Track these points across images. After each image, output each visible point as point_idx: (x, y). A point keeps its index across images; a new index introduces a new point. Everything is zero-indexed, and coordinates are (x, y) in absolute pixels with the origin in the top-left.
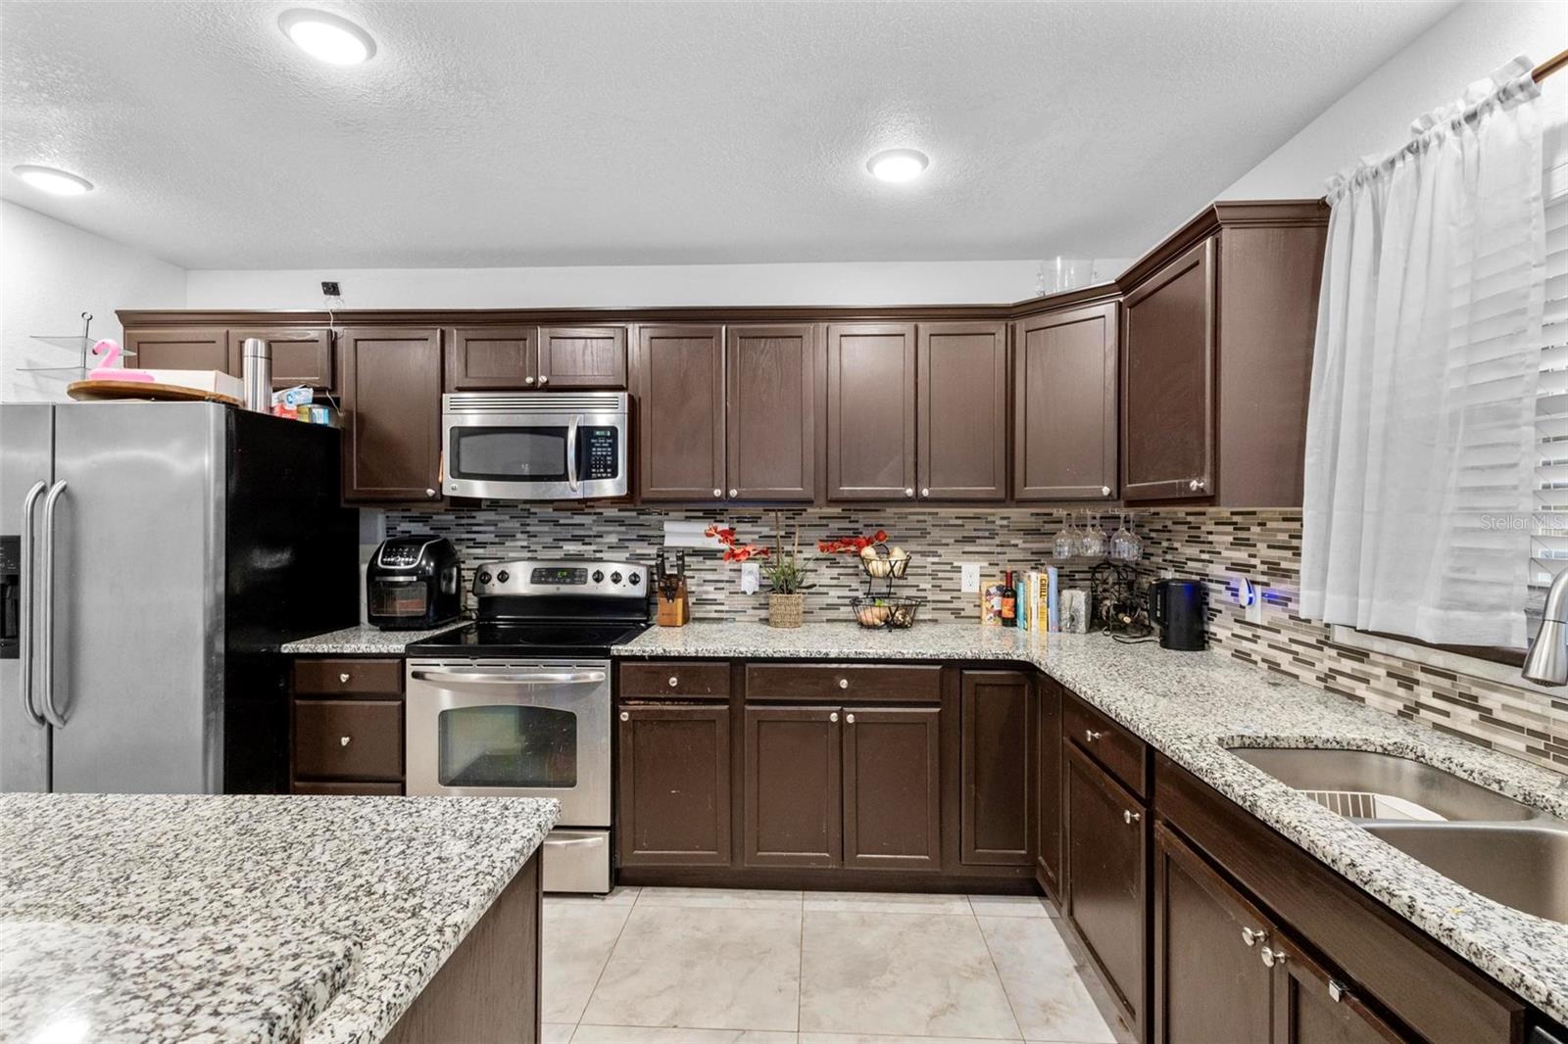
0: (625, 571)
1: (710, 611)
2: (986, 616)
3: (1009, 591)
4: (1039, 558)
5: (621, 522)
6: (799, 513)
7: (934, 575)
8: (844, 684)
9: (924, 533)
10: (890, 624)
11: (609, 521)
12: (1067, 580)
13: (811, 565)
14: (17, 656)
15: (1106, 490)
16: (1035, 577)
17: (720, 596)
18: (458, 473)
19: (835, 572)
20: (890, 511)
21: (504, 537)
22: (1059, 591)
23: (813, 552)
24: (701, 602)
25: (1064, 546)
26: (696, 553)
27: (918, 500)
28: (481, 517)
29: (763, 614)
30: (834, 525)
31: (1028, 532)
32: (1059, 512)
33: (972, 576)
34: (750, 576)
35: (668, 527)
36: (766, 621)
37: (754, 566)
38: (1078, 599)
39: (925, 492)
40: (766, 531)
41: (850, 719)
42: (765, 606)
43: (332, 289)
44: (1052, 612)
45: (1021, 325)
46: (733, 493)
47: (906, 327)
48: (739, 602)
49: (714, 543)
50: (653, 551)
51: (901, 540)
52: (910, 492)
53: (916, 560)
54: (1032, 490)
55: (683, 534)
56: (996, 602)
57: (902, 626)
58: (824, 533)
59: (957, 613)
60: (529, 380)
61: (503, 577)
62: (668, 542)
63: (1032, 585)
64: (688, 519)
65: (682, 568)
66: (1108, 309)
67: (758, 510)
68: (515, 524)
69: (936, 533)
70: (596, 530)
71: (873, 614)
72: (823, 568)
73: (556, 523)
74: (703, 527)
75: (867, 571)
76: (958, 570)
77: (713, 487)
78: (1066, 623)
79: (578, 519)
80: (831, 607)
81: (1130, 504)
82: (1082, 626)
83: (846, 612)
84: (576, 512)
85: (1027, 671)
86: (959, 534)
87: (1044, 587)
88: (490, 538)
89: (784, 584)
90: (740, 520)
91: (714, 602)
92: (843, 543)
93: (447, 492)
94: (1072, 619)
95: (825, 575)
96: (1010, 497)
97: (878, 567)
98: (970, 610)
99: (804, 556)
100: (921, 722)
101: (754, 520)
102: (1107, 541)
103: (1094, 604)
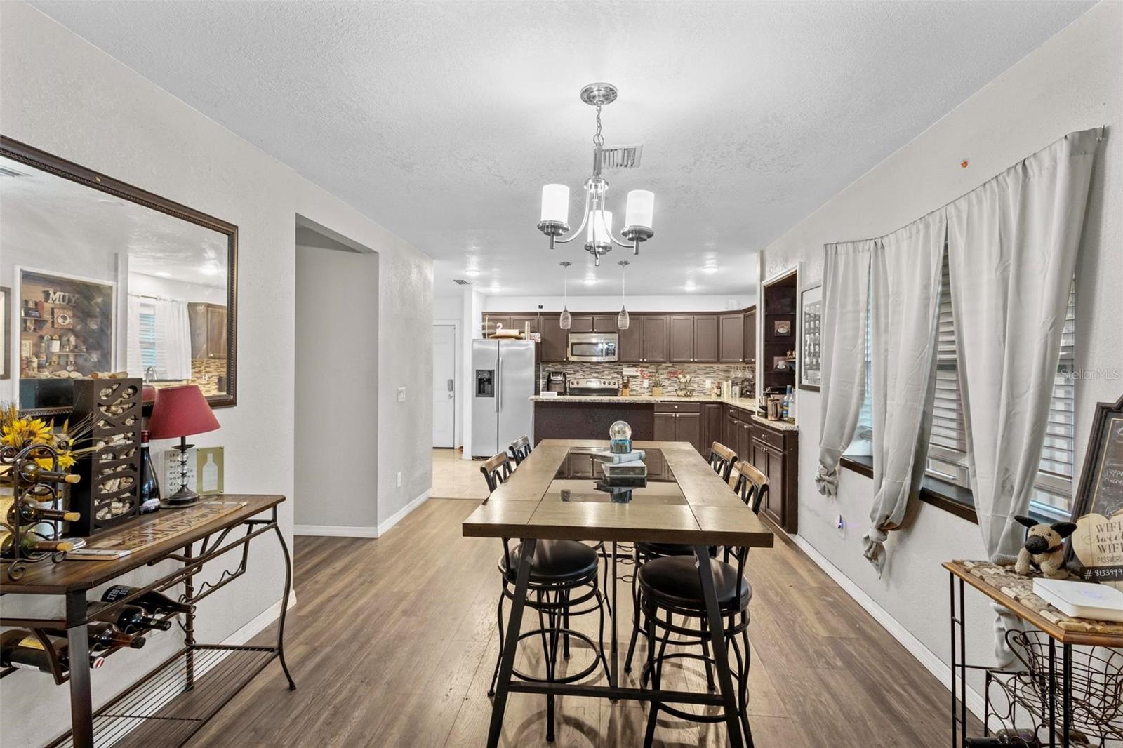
0: (612, 382)
1: (632, 393)
2: (713, 395)
3: (719, 387)
4: (727, 379)
5: (609, 368)
6: (660, 365)
7: (698, 383)
8: (676, 407)
9: (695, 371)
10: (686, 396)
11: (606, 368)
12: (733, 384)
13: (663, 380)
14: (493, 396)
15: (741, 360)
16: (725, 383)
17: (637, 389)
18: (572, 355)
19: (670, 382)
20: (686, 365)
21: (576, 372)
22: (732, 387)
23: (665, 376)
24: (632, 390)
25: (733, 375)
26: (631, 376)
27: (694, 362)
28: (569, 366)
29: (650, 394)
30: (670, 369)
31: (724, 371)
32: (733, 366)
33: (709, 383)
34: (646, 383)
35: (624, 369)
36: (651, 396)
37: (647, 380)
38: (737, 389)
39: (696, 360)
40: (650, 370)
41: (678, 416)
42: (651, 392)
43: (541, 307)
44: (730, 393)
45: (721, 317)
46: (645, 360)
47: (691, 317)
48: (643, 390)
49: (638, 374)
50: (619, 376)
51: (689, 373)
52: (692, 360)
53: (692, 379)
54: (724, 360)
55: (628, 371)
56: (715, 390)
57: (689, 396)
58: (667, 371)
59: (704, 394)
60: (591, 330)
61: (578, 383)
62: (624, 373)
63: (725, 385)
64: (628, 367)
65: (628, 380)
66: (741, 316)
67: (648, 365)
68: (579, 368)
69: (699, 371)
70: (602, 370)
71: (681, 393)
72: (666, 381)
73: (591, 368)
74: (634, 369)
75: (680, 382)
76: (705, 381)
77: (640, 358)
78: (734, 395)
79: (597, 367)
80: (669, 392)
81: (746, 364)
82: (738, 396)
83: (675, 393)
84: (597, 365)
85: (722, 404)
86: (705, 372)
87: (728, 385)
88: (572, 372)
89: (657, 385)
90: (644, 367)
91: (635, 390)
92: (672, 374)
93: (570, 360)
94: (735, 394)
95: (667, 383)
96: (718, 361)
97: (683, 380)
98: (708, 393)
99: (662, 377)
100: (695, 417)
101: (647, 367)
102: (743, 373)
103: (742, 390)
